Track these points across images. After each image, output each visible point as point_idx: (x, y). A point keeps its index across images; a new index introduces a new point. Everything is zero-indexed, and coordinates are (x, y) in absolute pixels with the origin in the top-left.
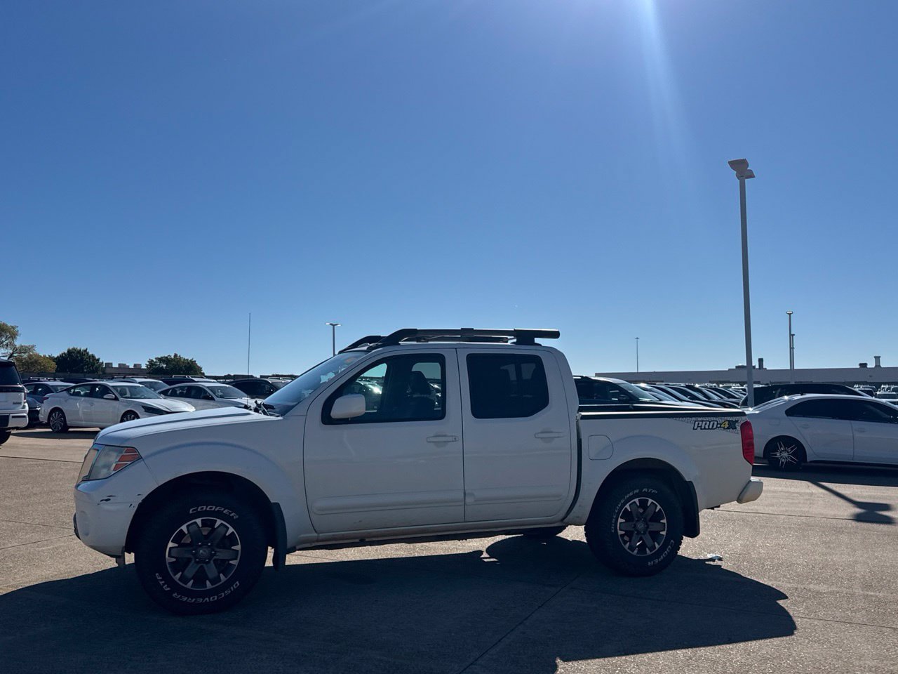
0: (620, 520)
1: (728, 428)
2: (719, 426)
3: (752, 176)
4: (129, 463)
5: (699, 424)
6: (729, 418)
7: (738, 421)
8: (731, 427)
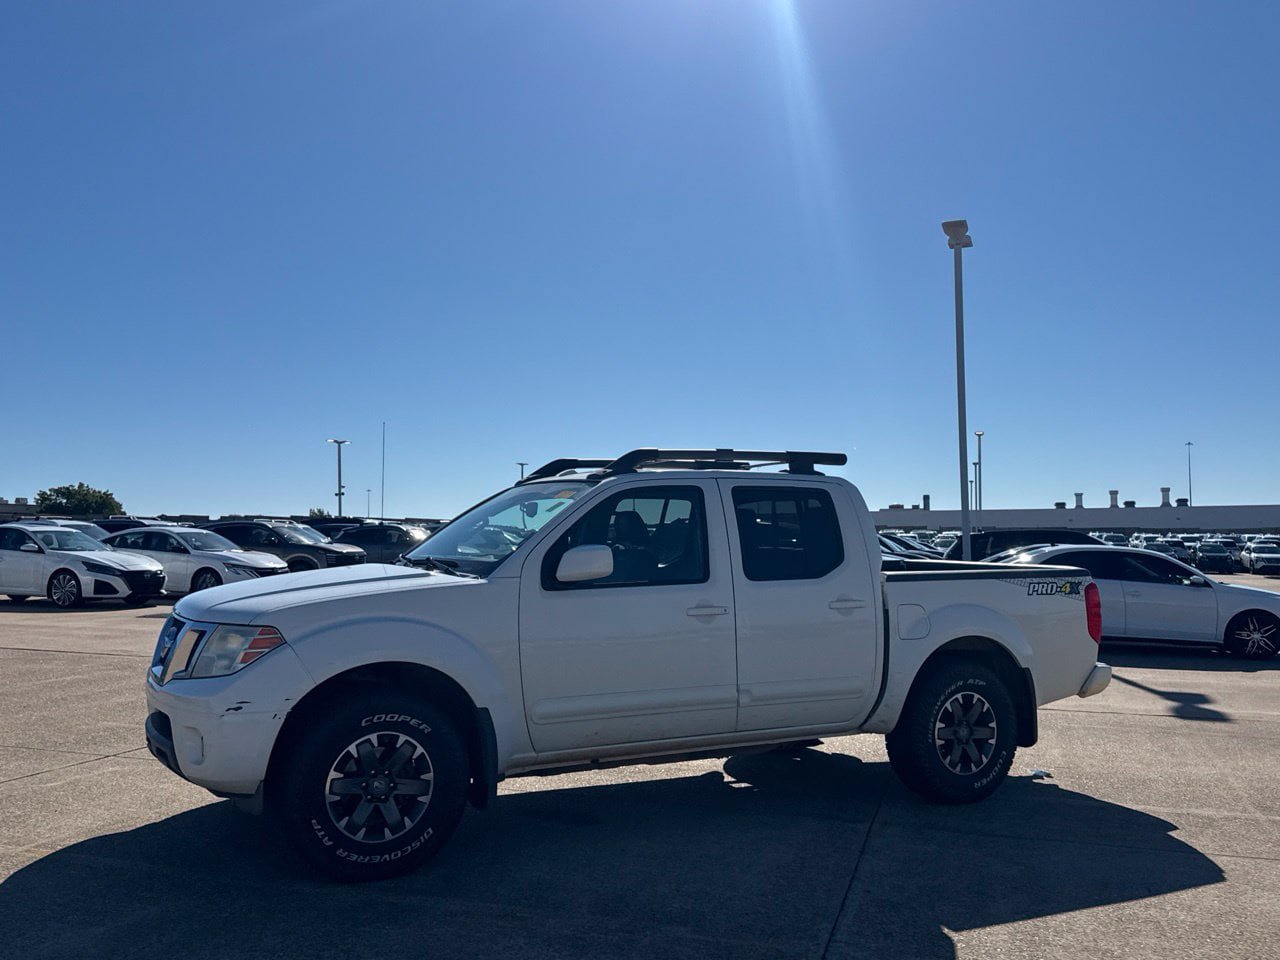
0: (939, 725)
2: (1059, 589)
3: (969, 244)
4: (267, 650)
5: (1034, 587)
6: (1070, 579)
7: (1081, 582)
8: (1074, 592)
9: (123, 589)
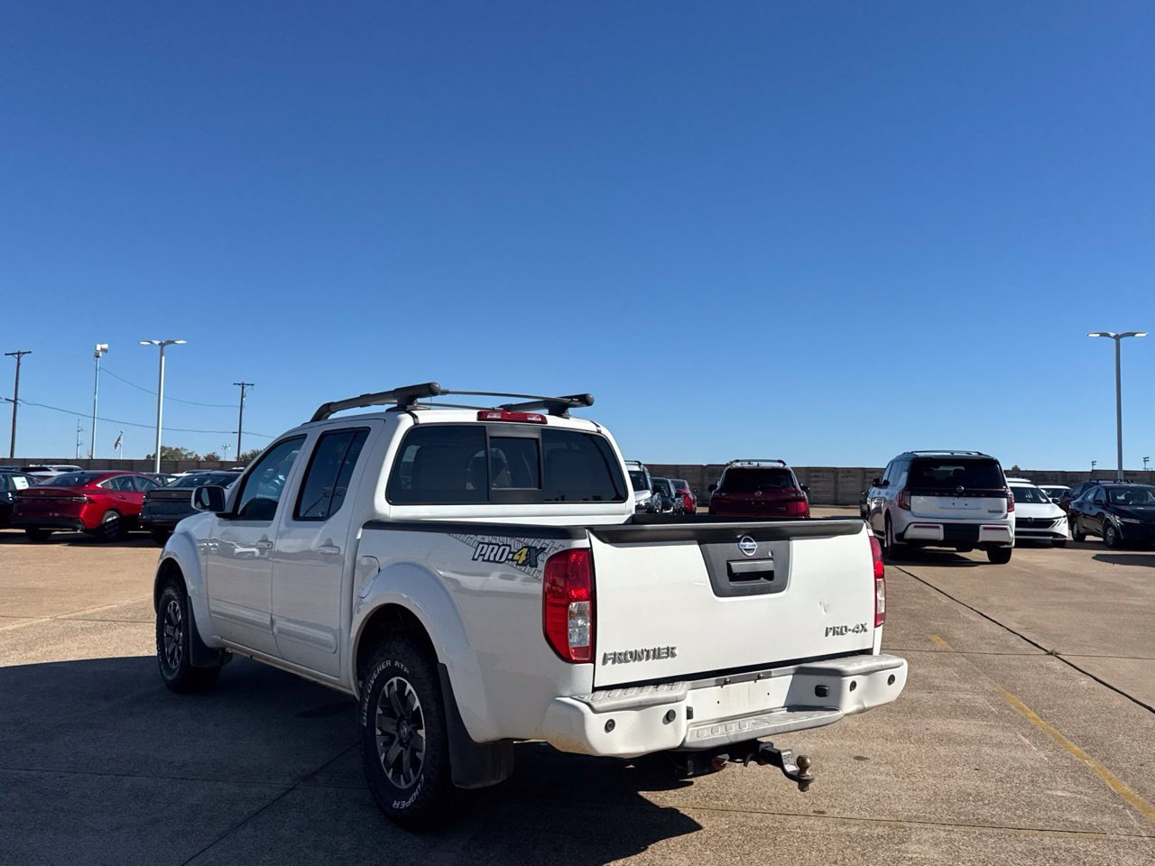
2: (510, 556)
5: (483, 548)
6: (530, 542)
7: (545, 549)
8: (529, 563)
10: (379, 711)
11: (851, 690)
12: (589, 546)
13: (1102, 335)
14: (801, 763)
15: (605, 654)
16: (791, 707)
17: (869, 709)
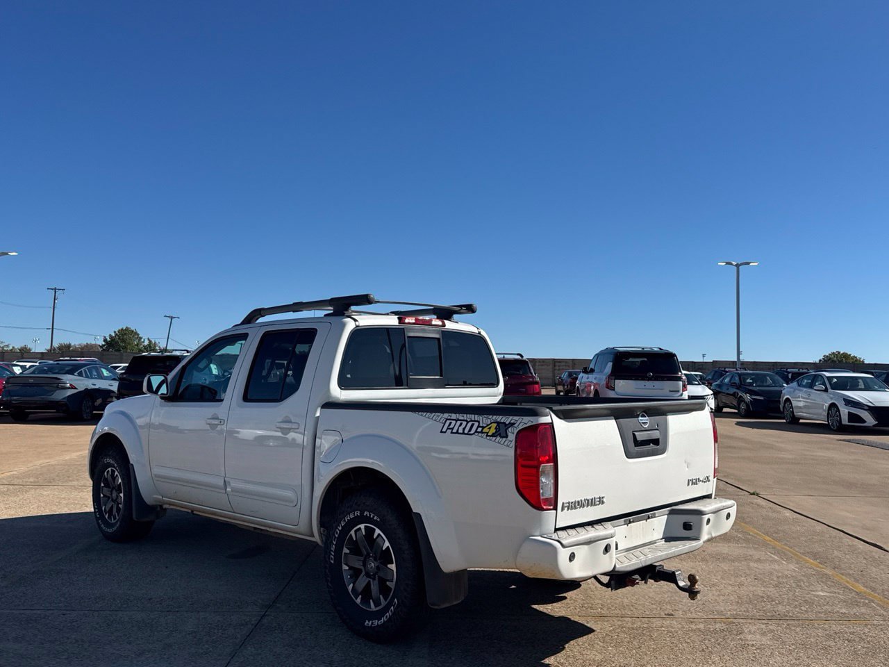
1: (493, 435)
2: (480, 429)
5: (450, 423)
6: (499, 418)
7: (514, 424)
8: (500, 434)
9: (870, 421)
10: (346, 551)
11: (707, 524)
12: (551, 421)
13: (727, 263)
14: (692, 579)
15: (563, 503)
16: (668, 538)
17: (715, 538)
